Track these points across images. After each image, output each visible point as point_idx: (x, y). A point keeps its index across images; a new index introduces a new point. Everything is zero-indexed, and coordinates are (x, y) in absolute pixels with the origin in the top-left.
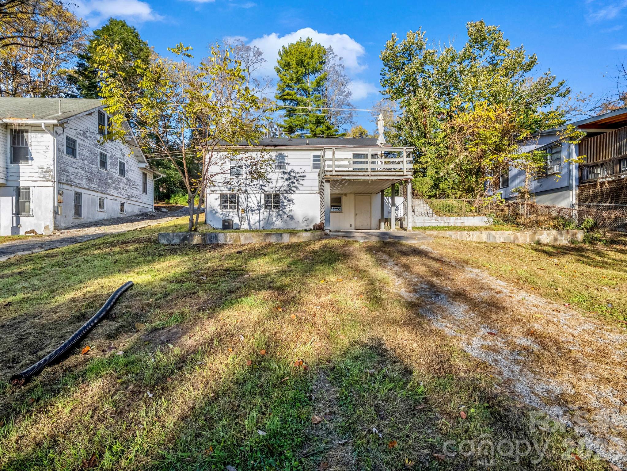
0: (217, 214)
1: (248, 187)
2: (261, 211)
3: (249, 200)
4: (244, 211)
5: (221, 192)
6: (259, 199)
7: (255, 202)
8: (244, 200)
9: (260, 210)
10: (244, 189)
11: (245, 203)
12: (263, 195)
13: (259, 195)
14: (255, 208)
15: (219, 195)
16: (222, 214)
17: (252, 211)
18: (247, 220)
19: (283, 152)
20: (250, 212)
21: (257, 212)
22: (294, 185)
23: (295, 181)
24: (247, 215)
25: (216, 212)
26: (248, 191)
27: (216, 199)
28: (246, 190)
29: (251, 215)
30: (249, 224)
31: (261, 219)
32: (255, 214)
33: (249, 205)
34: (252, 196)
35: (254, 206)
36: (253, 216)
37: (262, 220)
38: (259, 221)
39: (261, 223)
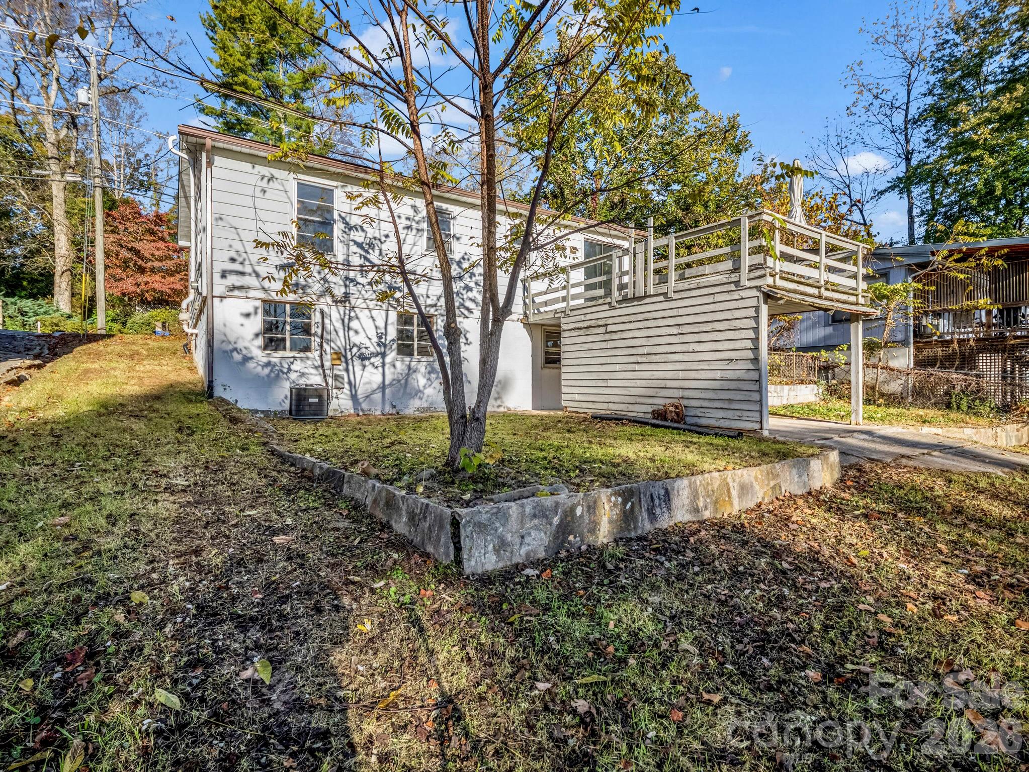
0: (251, 365)
1: (353, 289)
2: (388, 359)
3: (354, 324)
4: (339, 356)
5: (262, 295)
6: (381, 323)
7: (372, 333)
8: (338, 325)
9: (383, 355)
10: (339, 291)
11: (341, 333)
12: (393, 316)
13: (383, 313)
14: (372, 349)
15: (258, 303)
16: (268, 364)
17: (363, 358)
18: (347, 386)
19: (444, 206)
20: (357, 362)
21: (377, 361)
22: (470, 294)
23: (472, 285)
24: (347, 370)
25: (247, 359)
26: (353, 301)
27: (248, 315)
28: (347, 296)
29: (358, 368)
30: (354, 397)
31: (387, 382)
32: (370, 368)
33: (356, 339)
34: (364, 315)
35: (368, 344)
36: (366, 374)
37: (391, 385)
38: (383, 387)
39: (387, 391)
